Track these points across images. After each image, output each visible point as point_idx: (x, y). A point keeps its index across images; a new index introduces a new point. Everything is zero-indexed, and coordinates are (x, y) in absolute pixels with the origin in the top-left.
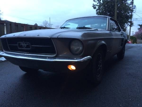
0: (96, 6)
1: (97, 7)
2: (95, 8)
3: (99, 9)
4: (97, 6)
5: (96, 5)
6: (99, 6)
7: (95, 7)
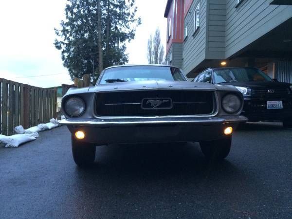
0: (62, 45)
1: (64, 47)
2: (59, 48)
3: (68, 50)
4: (64, 44)
5: (62, 42)
6: (68, 45)
7: (59, 45)
